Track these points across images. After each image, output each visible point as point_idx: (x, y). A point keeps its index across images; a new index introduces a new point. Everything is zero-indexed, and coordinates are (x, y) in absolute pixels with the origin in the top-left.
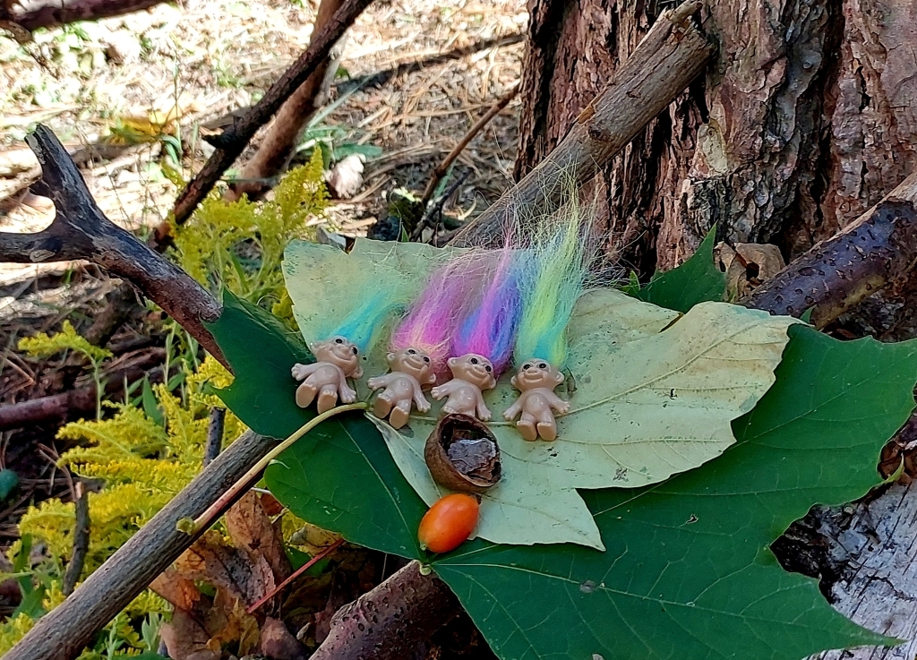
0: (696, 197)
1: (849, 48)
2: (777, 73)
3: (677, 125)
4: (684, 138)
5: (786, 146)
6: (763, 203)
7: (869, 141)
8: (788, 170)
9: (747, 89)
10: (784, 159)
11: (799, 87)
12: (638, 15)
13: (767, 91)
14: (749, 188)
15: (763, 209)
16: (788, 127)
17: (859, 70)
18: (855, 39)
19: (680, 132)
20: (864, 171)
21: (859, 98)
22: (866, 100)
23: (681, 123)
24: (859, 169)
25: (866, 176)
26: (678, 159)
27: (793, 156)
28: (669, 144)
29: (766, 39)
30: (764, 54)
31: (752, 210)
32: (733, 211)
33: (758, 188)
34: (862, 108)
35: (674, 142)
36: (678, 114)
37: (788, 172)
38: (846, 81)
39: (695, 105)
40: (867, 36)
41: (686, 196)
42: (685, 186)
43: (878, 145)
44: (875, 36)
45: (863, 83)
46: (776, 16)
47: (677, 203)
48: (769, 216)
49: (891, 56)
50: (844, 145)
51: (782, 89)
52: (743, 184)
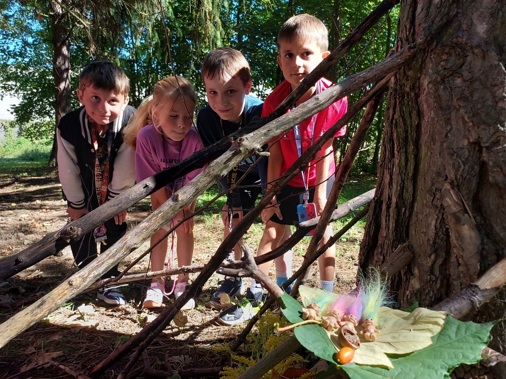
0: (411, 295)
1: (453, 250)
2: (433, 257)
3: (404, 278)
4: (406, 282)
5: (437, 278)
6: (431, 296)
7: (461, 276)
8: (438, 286)
9: (424, 262)
10: (436, 283)
11: (440, 261)
12: (392, 248)
13: (430, 263)
14: (427, 291)
15: (431, 297)
16: (437, 273)
17: (456, 256)
18: (454, 247)
19: (405, 280)
20: (461, 285)
21: (457, 264)
22: (459, 264)
23: (405, 277)
24: (459, 284)
25: (462, 286)
26: (405, 288)
27: (439, 282)
28: (402, 284)
29: (429, 248)
30: (429, 252)
31: (428, 298)
32: (422, 299)
33: (429, 291)
34: (458, 267)
35: (403, 284)
36: (404, 275)
37: (438, 287)
38: (453, 259)
39: (410, 272)
40: (457, 245)
41: (408, 295)
42: (408, 293)
43: (464, 276)
44: (460, 245)
45: (458, 260)
46: (431, 242)
47: (405, 298)
48: (433, 300)
49: (466, 250)
50: (454, 277)
51: (434, 262)
52: (424, 290)
